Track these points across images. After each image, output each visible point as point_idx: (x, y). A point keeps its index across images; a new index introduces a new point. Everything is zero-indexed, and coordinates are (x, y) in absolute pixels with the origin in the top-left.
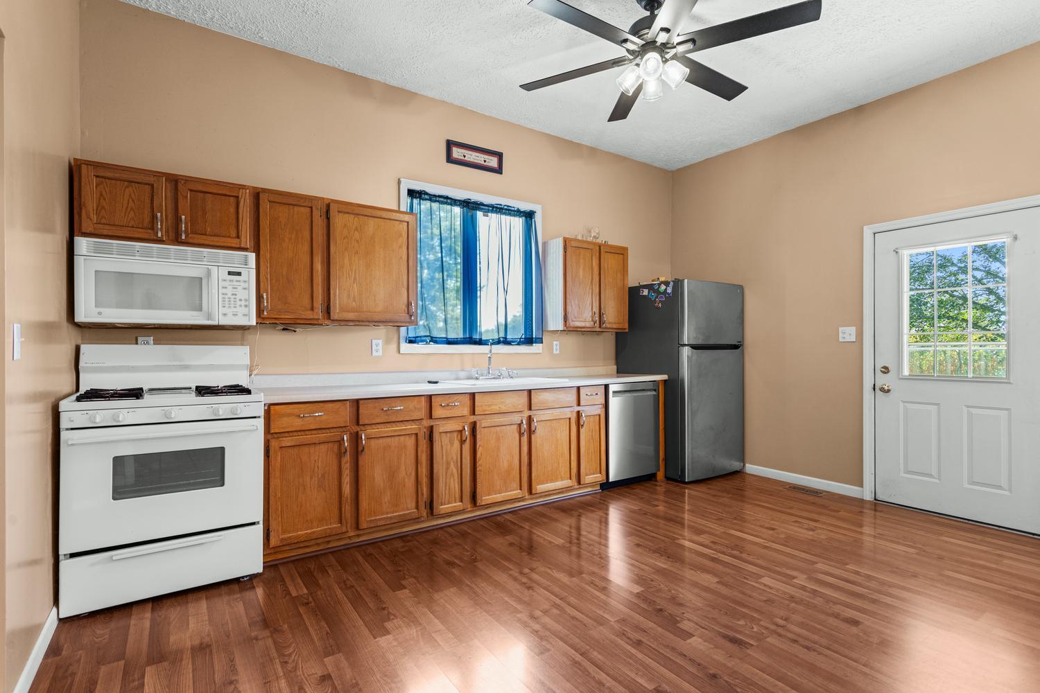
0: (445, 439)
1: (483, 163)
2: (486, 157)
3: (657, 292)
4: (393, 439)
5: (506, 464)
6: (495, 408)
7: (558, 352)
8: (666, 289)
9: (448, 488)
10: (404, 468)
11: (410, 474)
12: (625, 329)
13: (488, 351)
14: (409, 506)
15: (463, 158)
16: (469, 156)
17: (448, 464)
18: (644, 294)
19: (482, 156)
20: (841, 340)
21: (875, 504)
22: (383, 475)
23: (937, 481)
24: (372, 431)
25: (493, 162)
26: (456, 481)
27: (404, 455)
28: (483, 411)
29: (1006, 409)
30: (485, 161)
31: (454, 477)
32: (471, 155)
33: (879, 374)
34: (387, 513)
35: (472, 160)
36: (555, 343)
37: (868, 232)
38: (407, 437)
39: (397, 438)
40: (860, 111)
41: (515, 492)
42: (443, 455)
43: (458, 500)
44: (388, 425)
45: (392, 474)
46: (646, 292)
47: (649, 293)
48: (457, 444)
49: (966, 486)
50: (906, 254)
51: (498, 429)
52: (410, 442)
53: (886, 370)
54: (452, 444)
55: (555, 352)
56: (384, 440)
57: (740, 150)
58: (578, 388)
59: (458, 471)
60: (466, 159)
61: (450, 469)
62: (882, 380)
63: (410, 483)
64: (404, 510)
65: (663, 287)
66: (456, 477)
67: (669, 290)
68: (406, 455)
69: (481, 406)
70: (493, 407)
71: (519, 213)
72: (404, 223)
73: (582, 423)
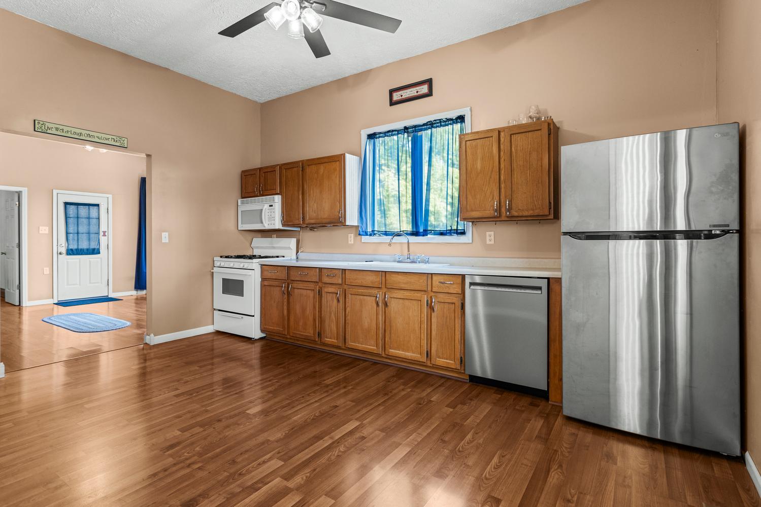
0: (330, 297)
2: (418, 88)
4: (303, 290)
5: (366, 324)
6: (359, 282)
7: (492, 242)
10: (308, 309)
14: (310, 331)
15: (401, 97)
16: (406, 94)
17: (330, 313)
19: (415, 89)
22: (300, 309)
24: (295, 285)
25: (425, 89)
26: (335, 325)
27: (309, 301)
28: (351, 283)
30: (417, 92)
31: (333, 322)
34: (301, 332)
35: (408, 96)
36: (488, 233)
38: (310, 291)
39: (306, 291)
41: (372, 347)
42: (327, 307)
43: (335, 339)
45: (304, 310)
48: (335, 301)
51: (361, 297)
52: (311, 294)
55: (488, 242)
56: (300, 290)
58: (431, 275)
61: (332, 316)
63: (311, 318)
64: (308, 333)
66: (335, 323)
69: (350, 279)
70: (356, 281)
72: (337, 162)
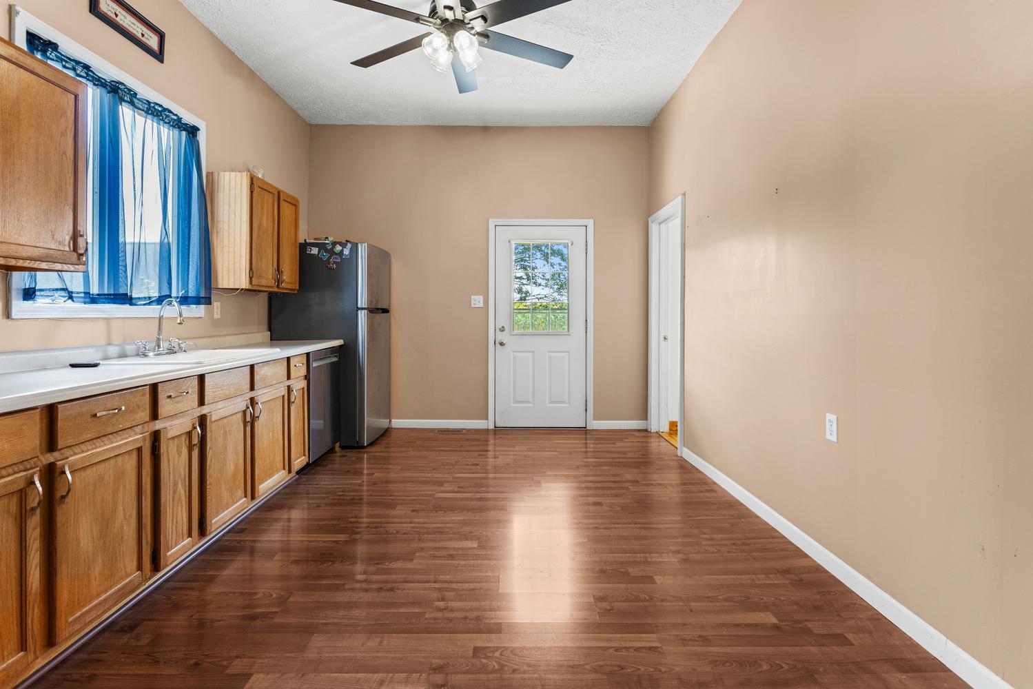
0: (173, 448)
1: (140, 36)
2: (145, 30)
3: (332, 252)
4: (107, 464)
5: (231, 468)
7: (219, 316)
8: (342, 251)
9: (175, 520)
10: (121, 509)
11: (130, 515)
12: (294, 290)
13: (176, 315)
14: (129, 570)
15: (114, 16)
16: (123, 18)
17: (175, 485)
18: (312, 252)
19: (140, 26)
20: (473, 306)
21: (495, 430)
22: (92, 530)
23: (532, 405)
25: (153, 42)
26: (184, 506)
27: (121, 487)
29: (568, 352)
30: (143, 35)
31: (181, 503)
32: (125, 18)
33: (498, 332)
35: (125, 25)
36: (215, 304)
37: (492, 223)
38: (126, 456)
39: (112, 462)
40: (485, 129)
41: (241, 502)
42: (170, 473)
43: (186, 536)
44: (97, 442)
45: (105, 524)
46: (315, 251)
47: (319, 252)
48: (185, 451)
49: (548, 405)
50: (513, 243)
51: (226, 420)
52: (130, 463)
53: (502, 329)
54: (179, 453)
55: (215, 316)
56: (94, 469)
57: (388, 127)
58: (288, 359)
59: (185, 492)
60: (118, 19)
61: (178, 493)
62: (501, 337)
64: (122, 579)
65: (338, 248)
66: (184, 502)
67: (346, 252)
68: (124, 486)
71: (178, 124)
72: (69, 95)
73: (292, 400)
